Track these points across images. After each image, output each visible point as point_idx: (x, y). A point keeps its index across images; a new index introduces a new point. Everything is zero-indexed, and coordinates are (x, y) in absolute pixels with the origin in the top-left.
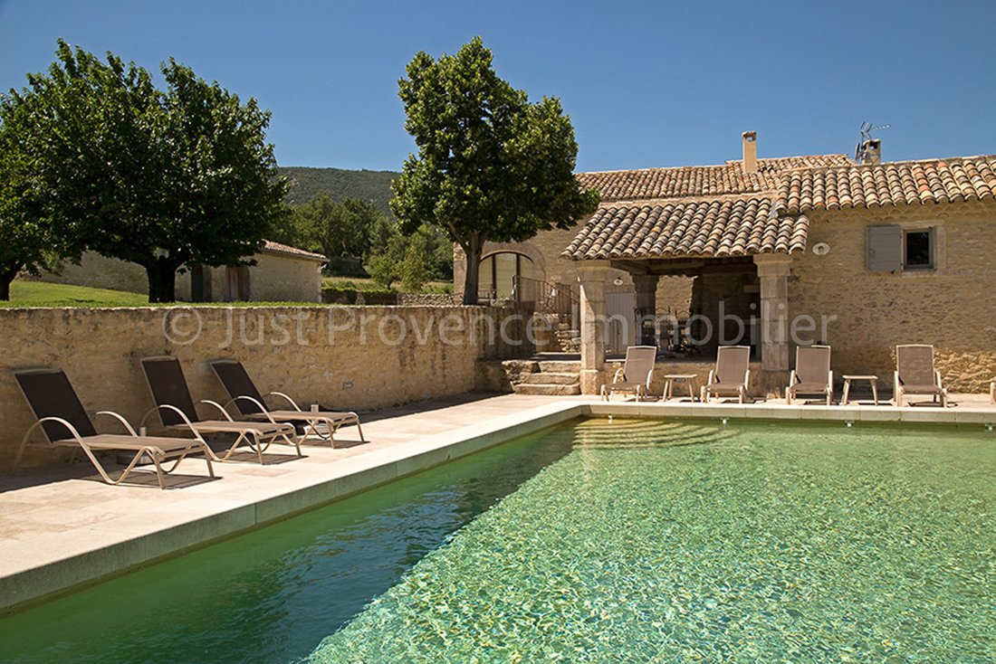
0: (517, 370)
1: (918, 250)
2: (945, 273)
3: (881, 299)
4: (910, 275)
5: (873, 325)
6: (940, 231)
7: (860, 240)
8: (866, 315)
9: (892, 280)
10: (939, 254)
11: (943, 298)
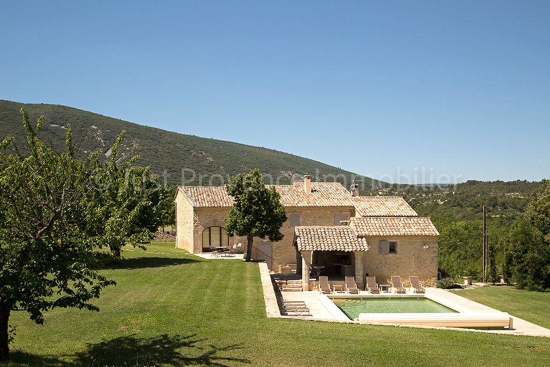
0: (281, 284)
1: (393, 249)
2: (399, 254)
3: (383, 261)
4: (391, 255)
5: (381, 268)
6: (398, 243)
7: (378, 244)
8: (379, 266)
9: (386, 256)
10: (398, 250)
11: (399, 261)
